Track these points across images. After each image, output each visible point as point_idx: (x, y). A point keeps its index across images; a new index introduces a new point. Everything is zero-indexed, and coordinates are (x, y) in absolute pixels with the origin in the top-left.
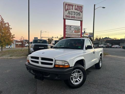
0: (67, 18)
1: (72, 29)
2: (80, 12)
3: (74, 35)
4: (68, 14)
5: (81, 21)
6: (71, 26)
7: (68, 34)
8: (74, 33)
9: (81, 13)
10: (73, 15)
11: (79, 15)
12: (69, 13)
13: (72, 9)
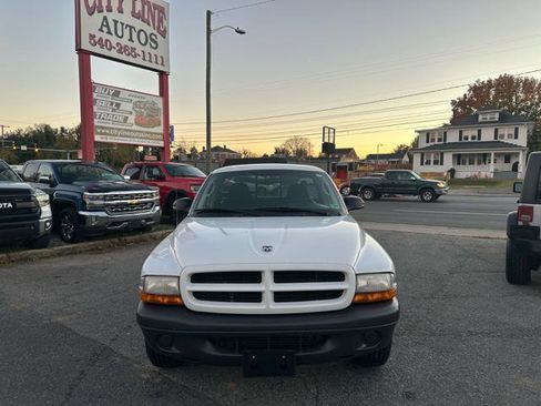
0: (97, 49)
1: (126, 106)
2: (155, 32)
3: (133, 134)
4: (101, 30)
5: (163, 76)
6: (117, 93)
7: (106, 128)
8: (135, 127)
9: (159, 36)
10: (125, 41)
11: (154, 45)
12: (107, 26)
13: (120, 11)
